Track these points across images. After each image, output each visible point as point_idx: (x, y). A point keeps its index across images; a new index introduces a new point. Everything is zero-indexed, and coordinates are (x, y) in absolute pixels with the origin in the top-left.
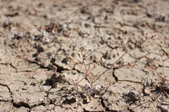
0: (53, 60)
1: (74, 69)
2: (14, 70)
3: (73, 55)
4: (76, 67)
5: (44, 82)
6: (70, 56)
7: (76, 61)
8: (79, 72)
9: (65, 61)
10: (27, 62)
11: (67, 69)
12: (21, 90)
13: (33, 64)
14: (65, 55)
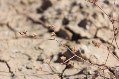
0: (66, 22)
1: (96, 37)
2: (12, 33)
3: (95, 16)
4: (99, 34)
5: (55, 58)
6: (90, 18)
7: (99, 25)
8: (103, 41)
9: (83, 24)
10: (30, 22)
11: (86, 38)
12: (24, 69)
13: (38, 26)
14: (83, 13)
